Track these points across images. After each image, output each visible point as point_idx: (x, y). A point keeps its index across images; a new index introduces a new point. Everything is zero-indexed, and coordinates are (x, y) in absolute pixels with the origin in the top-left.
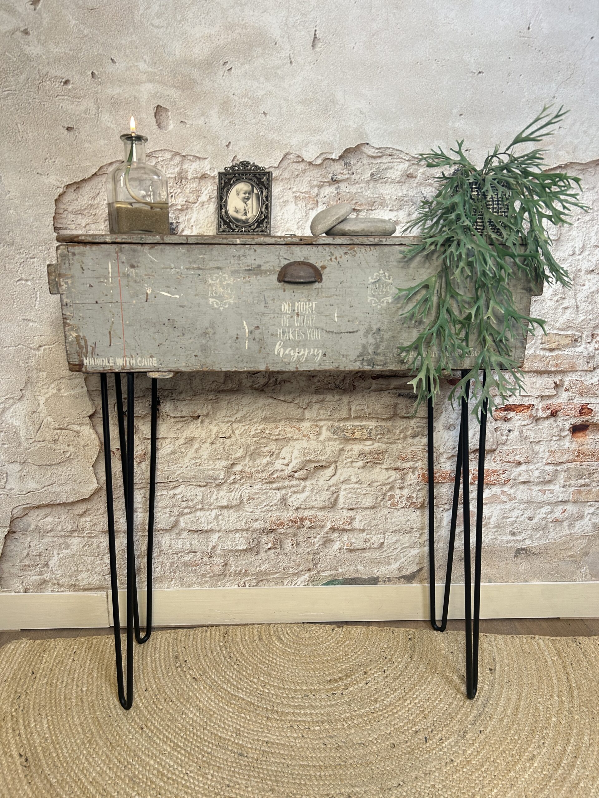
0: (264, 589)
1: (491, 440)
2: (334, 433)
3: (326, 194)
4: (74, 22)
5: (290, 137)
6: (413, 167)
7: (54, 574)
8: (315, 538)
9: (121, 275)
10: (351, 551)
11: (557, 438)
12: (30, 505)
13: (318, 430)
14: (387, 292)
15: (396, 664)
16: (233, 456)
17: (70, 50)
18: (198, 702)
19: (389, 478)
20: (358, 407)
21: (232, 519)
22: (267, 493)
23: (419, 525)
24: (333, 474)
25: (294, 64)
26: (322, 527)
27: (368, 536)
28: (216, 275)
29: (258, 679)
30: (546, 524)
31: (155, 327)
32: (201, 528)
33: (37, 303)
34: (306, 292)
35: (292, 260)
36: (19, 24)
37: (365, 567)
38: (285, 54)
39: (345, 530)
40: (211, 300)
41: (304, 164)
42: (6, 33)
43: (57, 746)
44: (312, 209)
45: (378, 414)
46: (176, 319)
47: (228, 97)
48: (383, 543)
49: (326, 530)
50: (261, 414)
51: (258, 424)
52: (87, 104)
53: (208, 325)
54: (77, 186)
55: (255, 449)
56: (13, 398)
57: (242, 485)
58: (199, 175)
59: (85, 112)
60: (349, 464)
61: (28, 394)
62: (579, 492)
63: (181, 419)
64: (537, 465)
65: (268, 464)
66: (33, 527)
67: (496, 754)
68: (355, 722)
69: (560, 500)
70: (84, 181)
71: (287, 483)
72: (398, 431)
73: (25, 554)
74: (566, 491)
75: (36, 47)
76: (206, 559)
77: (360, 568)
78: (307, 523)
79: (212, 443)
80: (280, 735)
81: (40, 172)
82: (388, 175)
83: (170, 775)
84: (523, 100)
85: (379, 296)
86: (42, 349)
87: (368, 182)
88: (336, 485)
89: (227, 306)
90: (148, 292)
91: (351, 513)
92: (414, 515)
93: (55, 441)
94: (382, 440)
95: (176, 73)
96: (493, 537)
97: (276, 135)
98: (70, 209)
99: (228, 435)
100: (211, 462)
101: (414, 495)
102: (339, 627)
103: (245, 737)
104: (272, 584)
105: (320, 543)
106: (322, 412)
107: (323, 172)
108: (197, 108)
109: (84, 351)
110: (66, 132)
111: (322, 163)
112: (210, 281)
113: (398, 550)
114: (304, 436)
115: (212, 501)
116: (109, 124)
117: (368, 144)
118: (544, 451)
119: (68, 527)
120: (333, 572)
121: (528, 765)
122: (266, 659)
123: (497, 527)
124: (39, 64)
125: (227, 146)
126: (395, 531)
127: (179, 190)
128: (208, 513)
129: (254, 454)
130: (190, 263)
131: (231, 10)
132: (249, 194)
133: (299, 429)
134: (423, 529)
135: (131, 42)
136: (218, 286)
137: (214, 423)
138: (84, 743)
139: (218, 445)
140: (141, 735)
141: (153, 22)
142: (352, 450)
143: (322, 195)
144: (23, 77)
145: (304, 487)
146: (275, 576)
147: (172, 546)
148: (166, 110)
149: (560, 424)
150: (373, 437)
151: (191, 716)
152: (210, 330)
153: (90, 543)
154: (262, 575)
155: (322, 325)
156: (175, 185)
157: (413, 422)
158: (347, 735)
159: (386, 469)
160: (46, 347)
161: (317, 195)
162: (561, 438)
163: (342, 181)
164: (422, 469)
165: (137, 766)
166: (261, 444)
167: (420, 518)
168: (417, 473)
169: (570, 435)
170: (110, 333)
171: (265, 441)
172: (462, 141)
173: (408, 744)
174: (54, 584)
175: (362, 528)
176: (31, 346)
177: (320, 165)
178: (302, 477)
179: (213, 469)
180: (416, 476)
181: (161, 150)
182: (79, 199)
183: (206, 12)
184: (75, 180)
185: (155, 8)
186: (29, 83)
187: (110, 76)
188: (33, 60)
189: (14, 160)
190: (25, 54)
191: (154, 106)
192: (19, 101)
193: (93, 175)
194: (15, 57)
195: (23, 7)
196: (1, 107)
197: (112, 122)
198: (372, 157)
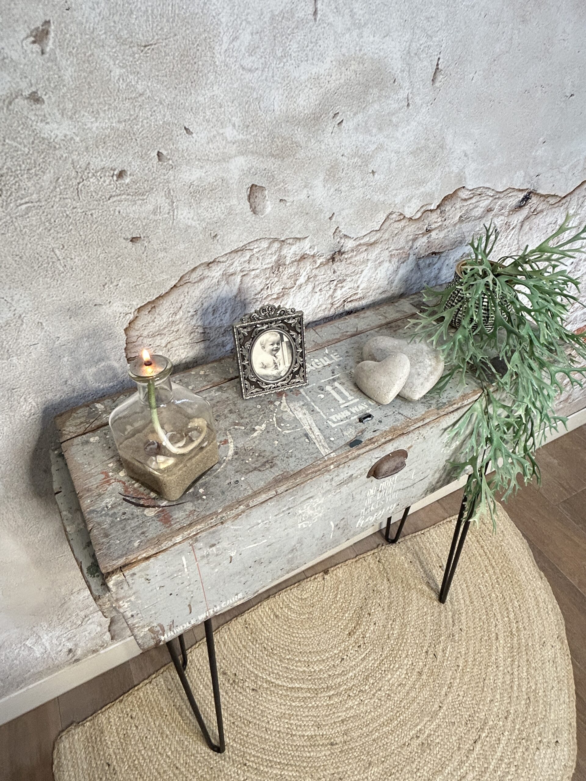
3: (418, 245)
4: (117, 72)
5: (396, 195)
6: (495, 201)
17: (119, 122)
25: (411, 107)
36: (17, 84)
38: (402, 94)
41: (405, 221)
44: (403, 263)
47: (337, 159)
52: (156, 200)
54: (152, 305)
58: (298, 258)
59: (154, 212)
70: (160, 298)
75: (59, 124)
81: (98, 302)
82: (473, 214)
87: (455, 225)
95: (274, 137)
97: (382, 195)
107: (420, 225)
108: (300, 178)
110: (130, 245)
111: (421, 216)
116: (190, 222)
117: (464, 187)
124: (71, 153)
125: (330, 218)
127: (276, 279)
131: (348, 35)
132: (278, 344)
135: (212, 97)
141: (243, 62)
143: (414, 248)
148: (262, 188)
156: (272, 275)
161: (411, 248)
163: (435, 229)
177: (418, 218)
181: (257, 240)
182: (156, 320)
183: (314, 40)
184: (148, 300)
185: (246, 38)
186: (60, 186)
187: (186, 155)
188: (60, 148)
189: (58, 299)
190: (43, 139)
191: (247, 186)
192: (49, 216)
193: (172, 288)
194: (25, 146)
195: (19, 48)
196: (21, 231)
197: (193, 219)
198: (465, 200)
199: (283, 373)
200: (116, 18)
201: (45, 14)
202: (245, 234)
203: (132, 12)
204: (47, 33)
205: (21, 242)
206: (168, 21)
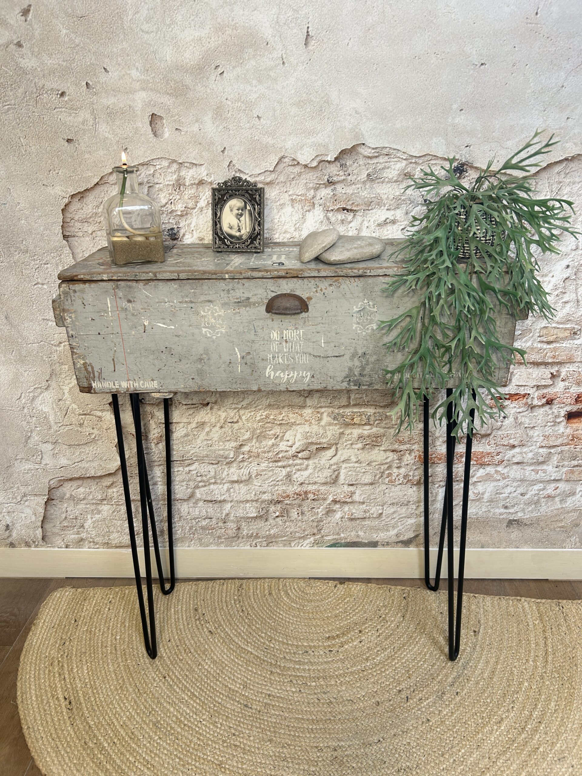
0: (274, 548)
2: (335, 418)
3: (322, 196)
4: (65, 31)
5: (285, 140)
6: (411, 165)
7: (89, 533)
8: (319, 508)
9: (119, 309)
10: (351, 520)
11: (552, 424)
12: (64, 478)
13: (319, 415)
14: (371, 319)
15: (389, 623)
16: (241, 439)
17: (64, 61)
18: (212, 655)
19: (387, 458)
20: (357, 396)
21: (242, 492)
22: (273, 470)
23: (415, 499)
24: (334, 454)
25: (286, 65)
26: (325, 499)
27: (368, 508)
28: (208, 308)
29: (266, 634)
30: (538, 500)
31: (154, 354)
32: (215, 499)
34: (293, 321)
35: (279, 293)
36: (12, 37)
37: (365, 533)
38: (277, 54)
39: (346, 503)
40: (204, 330)
41: (300, 167)
43: (95, 691)
44: (309, 211)
45: (376, 402)
46: (173, 347)
47: (222, 102)
48: (381, 514)
49: (328, 502)
50: (265, 402)
51: (263, 411)
52: (84, 115)
53: (202, 352)
54: (81, 195)
55: (261, 433)
56: (40, 388)
57: (251, 463)
58: (197, 182)
59: (83, 123)
60: (349, 446)
61: (53, 384)
62: (572, 472)
63: (192, 406)
64: (531, 448)
65: (273, 445)
66: (68, 495)
67: (468, 715)
68: (347, 679)
69: (552, 478)
70: (87, 190)
71: (291, 462)
73: (64, 517)
74: (559, 471)
75: (30, 60)
76: (221, 524)
77: (361, 533)
78: (311, 496)
79: (221, 427)
80: (281, 689)
81: (45, 183)
82: (385, 175)
83: (186, 722)
85: (364, 324)
86: (62, 345)
87: (364, 183)
88: (337, 464)
89: (219, 335)
90: (146, 324)
91: (352, 489)
92: (411, 490)
93: (81, 425)
94: (380, 425)
95: (168, 80)
96: (487, 510)
97: (270, 138)
98: (76, 218)
99: (235, 420)
100: (221, 443)
101: (411, 474)
102: (341, 583)
103: (251, 689)
104: (281, 545)
105: (323, 513)
106: (322, 400)
107: (319, 174)
108: (191, 114)
109: (92, 375)
110: (66, 144)
111: (317, 166)
112: (202, 313)
113: (396, 520)
114: (306, 421)
115: (223, 476)
116: (107, 135)
117: (364, 144)
118: (538, 436)
119: (98, 496)
120: (336, 537)
121: (495, 727)
122: (273, 614)
123: (491, 501)
124: (35, 77)
125: (223, 151)
126: (393, 504)
127: (178, 197)
128: (221, 486)
129: (261, 437)
130: (182, 297)
131: (221, 10)
132: (242, 210)
133: (301, 415)
134: (419, 502)
135: (122, 50)
136: (210, 317)
137: (223, 409)
138: (117, 689)
139: (227, 429)
140: (164, 683)
141: (142, 27)
142: (351, 433)
143: (318, 197)
144: (21, 90)
145: (307, 466)
146: (283, 539)
147: (191, 512)
148: (161, 118)
149: (556, 411)
150: (372, 423)
151: (206, 667)
152: (204, 356)
153: (118, 510)
154: (272, 538)
155: (310, 350)
156: (174, 192)
158: (339, 692)
159: (384, 450)
160: (66, 343)
161: (314, 197)
162: (556, 424)
163: (338, 182)
164: (418, 451)
165: (160, 713)
166: (266, 428)
167: (416, 493)
168: (413, 454)
169: (565, 421)
170: (113, 360)
171: (270, 425)
173: (391, 703)
174: (90, 542)
175: (361, 501)
176: (52, 342)
177: (315, 167)
178: (306, 457)
179: (223, 450)
180: (413, 457)
181: (158, 158)
182: (84, 208)
183: (195, 14)
184: (79, 190)
185: (144, 12)
186: (27, 97)
187: (104, 86)
188: (29, 74)
189: (21, 173)
190: (21, 68)
191: (149, 114)
192: (19, 115)
193: (95, 185)
194: (11, 71)
195: (14, 18)
196: (3, 122)
197: (109, 132)
198: (369, 157)
199: (244, 237)
200: (66, 2)
201: (29, 2)
202: (149, 152)
204: (29, 11)
206: (95, 3)
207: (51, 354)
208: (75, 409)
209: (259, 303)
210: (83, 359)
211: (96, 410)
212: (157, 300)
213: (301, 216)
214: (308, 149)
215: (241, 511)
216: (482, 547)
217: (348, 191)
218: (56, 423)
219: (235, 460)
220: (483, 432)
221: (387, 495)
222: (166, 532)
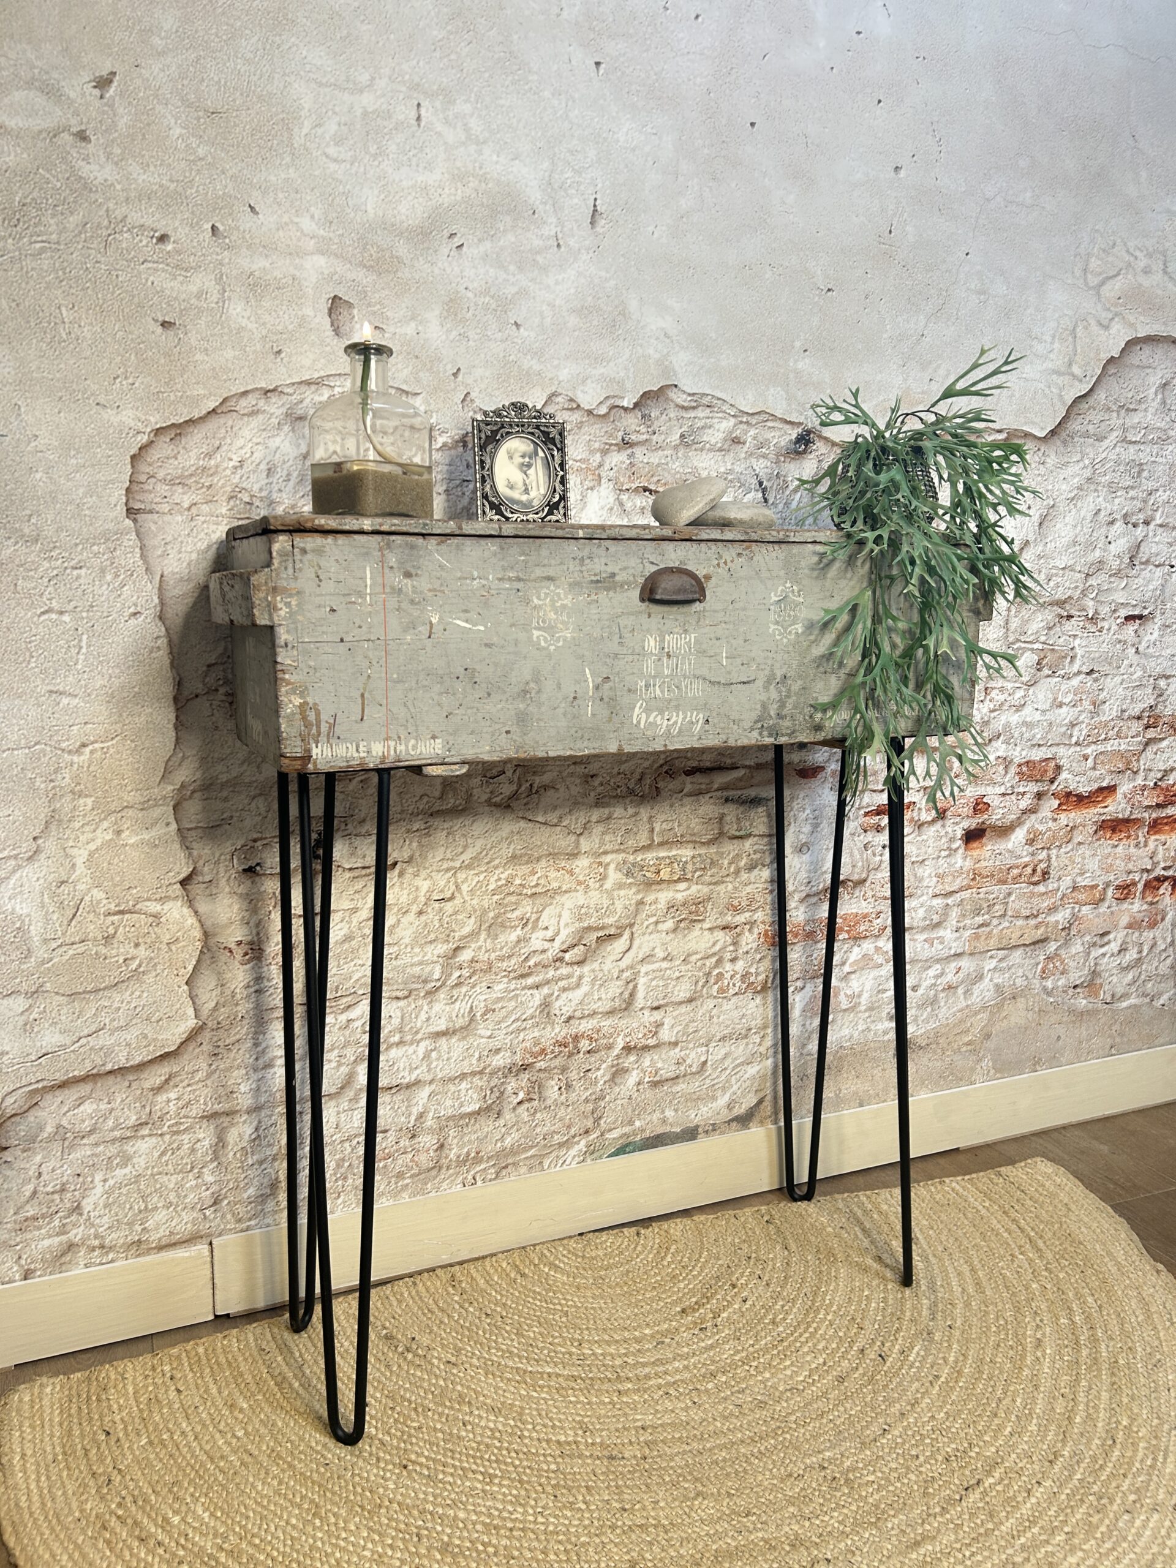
0: (509, 1181)
1: (860, 864)
2: (628, 874)
3: (613, 465)
4: (178, 131)
5: (558, 366)
6: (741, 426)
7: (93, 1225)
8: (599, 1069)
9: (388, 590)
10: (655, 1084)
11: (947, 853)
12: (45, 1083)
13: (602, 870)
14: (795, 616)
16: (457, 934)
17: (171, 181)
18: (481, 1399)
19: (714, 944)
20: (664, 826)
21: (455, 1055)
22: (517, 996)
23: (759, 1021)
24: (627, 947)
25: (563, 249)
26: (609, 1047)
27: (683, 1053)
28: (545, 590)
29: (561, 1337)
30: (935, 995)
31: (441, 683)
32: (399, 1081)
33: (81, 657)
34: (681, 618)
35: (662, 566)
36: (67, 119)
37: (676, 1111)
38: (549, 230)
39: (646, 1048)
40: (536, 633)
41: (580, 413)
42: (40, 132)
43: (257, 1541)
44: (592, 489)
45: (694, 835)
46: (478, 668)
47: (458, 292)
48: (705, 1063)
49: (616, 1051)
50: (507, 851)
51: (501, 870)
52: (202, 281)
53: (528, 678)
54: (177, 431)
55: (497, 917)
56: (16, 857)
57: (473, 987)
59: (198, 296)
60: (651, 927)
61: (50, 845)
62: (977, 937)
63: (364, 872)
64: (921, 899)
65: (519, 942)
66: (49, 1129)
68: (762, 1360)
69: (952, 952)
70: (190, 422)
71: (551, 973)
72: (726, 862)
73: (28, 1194)
74: (960, 937)
75: (102, 167)
76: (405, 1143)
77: (669, 1113)
78: (584, 1045)
79: (420, 913)
80: (657, 1411)
81: (102, 401)
82: (705, 438)
84: (885, 336)
85: (785, 624)
86: (87, 750)
87: (676, 448)
88: (632, 968)
89: (561, 644)
90: (434, 621)
91: (657, 1016)
92: (752, 1004)
93: (108, 939)
94: (703, 879)
96: (865, 1027)
97: (535, 361)
98: (161, 474)
99: (448, 895)
100: (417, 950)
101: (753, 970)
102: (647, 1228)
103: (602, 1430)
104: (524, 1170)
105: (606, 1078)
106: (607, 838)
107: (610, 428)
108: (403, 305)
109: (314, 731)
110: (160, 330)
111: (608, 413)
112: (536, 601)
113: (728, 1072)
114: (580, 883)
115: (419, 1025)
116: (244, 322)
117: (676, 386)
118: (930, 876)
119: (128, 1118)
120: (626, 1129)
121: (1039, 1354)
123: (870, 1009)
124: (108, 199)
125: (455, 375)
126: (723, 1039)
128: (411, 1050)
129: (495, 926)
130: (504, 569)
131: (462, 149)
132: (530, 458)
133: (571, 873)
134: (765, 1027)
135: (287, 180)
136: (548, 609)
137: (423, 874)
139: (431, 915)
140: (410, 1477)
141: (327, 150)
142: (656, 902)
143: (607, 467)
144: (73, 220)
145: (580, 978)
146: (529, 1154)
147: (342, 1125)
148: (350, 305)
149: (950, 830)
150: (689, 876)
152: (532, 685)
153: (175, 1146)
154: (506, 1156)
155: (704, 672)
157: (748, 844)
158: (764, 1383)
159: (710, 929)
160: (96, 745)
161: (600, 466)
162: (952, 852)
163: (638, 443)
164: (763, 922)
165: (439, 1528)
166: (506, 906)
167: (761, 1009)
168: (756, 931)
169: (963, 846)
170: (362, 695)
171: (513, 899)
172: (858, 390)
173: (861, 1371)
174: (93, 1249)
175: (673, 1040)
176: (64, 745)
177: (604, 416)
178: (578, 958)
179: (420, 963)
180: (755, 936)
181: (339, 375)
182: (179, 457)
183: (418, 146)
184: (173, 421)
185: (332, 127)
186: (86, 232)
187: (247, 237)
188: (97, 191)
189: (51, 377)
190: (81, 177)
191: (328, 296)
192: (65, 264)
193: (209, 413)
194: (58, 180)
195: (78, 89)
196: (27, 272)
197: (249, 318)
198: (683, 407)
199: (536, 503)
200: (185, 82)
201: (113, 66)
202: (322, 361)
203: (203, 80)
204: (111, 81)
205: (23, 285)
206: (242, 94)
207: (56, 772)
208: (99, 902)
209: (629, 583)
210: (302, 695)
211: (149, 900)
212: (459, 574)
213: (579, 498)
214: (594, 385)
215: (449, 1103)
216: (861, 1105)
217: (651, 460)
218: (45, 941)
219: (444, 984)
220: (855, 877)
221: (715, 1020)
222: (284, 1185)
